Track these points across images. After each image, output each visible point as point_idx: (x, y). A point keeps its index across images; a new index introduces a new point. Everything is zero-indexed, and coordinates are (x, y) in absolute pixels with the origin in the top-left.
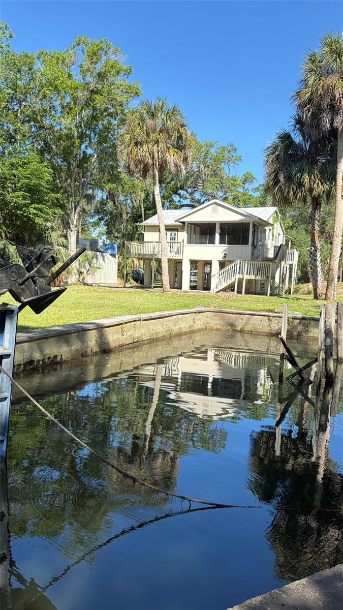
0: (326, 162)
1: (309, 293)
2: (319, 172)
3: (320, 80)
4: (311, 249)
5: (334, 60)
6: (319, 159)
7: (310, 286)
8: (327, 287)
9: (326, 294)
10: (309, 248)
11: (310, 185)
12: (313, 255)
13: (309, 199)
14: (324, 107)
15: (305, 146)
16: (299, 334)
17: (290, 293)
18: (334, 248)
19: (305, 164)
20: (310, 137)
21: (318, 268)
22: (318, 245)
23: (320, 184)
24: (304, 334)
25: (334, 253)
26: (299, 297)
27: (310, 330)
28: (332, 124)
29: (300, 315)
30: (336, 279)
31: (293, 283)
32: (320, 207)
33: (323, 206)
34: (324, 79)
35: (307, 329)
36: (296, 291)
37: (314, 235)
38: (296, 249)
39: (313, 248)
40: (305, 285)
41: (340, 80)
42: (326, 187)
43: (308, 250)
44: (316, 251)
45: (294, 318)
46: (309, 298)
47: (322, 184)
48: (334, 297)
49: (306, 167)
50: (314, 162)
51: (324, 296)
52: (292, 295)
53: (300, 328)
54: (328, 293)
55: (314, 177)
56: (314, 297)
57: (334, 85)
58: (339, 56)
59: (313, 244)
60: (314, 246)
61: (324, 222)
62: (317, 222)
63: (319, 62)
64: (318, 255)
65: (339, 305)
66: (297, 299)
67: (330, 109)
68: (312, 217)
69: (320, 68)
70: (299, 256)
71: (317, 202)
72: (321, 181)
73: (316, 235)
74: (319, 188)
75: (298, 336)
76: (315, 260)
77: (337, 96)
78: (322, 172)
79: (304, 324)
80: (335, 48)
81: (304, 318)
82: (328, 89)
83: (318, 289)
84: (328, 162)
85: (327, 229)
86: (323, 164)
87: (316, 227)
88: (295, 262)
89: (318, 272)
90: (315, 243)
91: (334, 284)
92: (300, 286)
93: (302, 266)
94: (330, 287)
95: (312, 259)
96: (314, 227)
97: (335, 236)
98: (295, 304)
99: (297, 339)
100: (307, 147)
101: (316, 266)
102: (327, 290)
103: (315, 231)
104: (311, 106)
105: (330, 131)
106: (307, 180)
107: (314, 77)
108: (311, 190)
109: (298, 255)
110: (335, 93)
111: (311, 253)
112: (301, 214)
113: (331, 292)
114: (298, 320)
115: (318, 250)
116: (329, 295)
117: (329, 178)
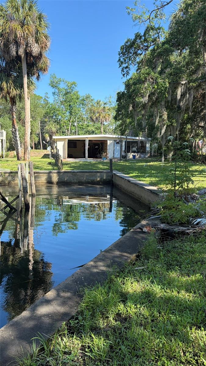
0: (16, 76)
1: (15, 157)
2: (12, 82)
3: (7, 23)
4: (13, 130)
5: (14, 12)
6: (12, 74)
7: (15, 152)
8: (25, 153)
9: (24, 157)
10: (11, 129)
11: (8, 90)
12: (14, 133)
13: (8, 99)
14: (11, 41)
15: (2, 64)
16: (9, 183)
17: (3, 157)
18: (26, 129)
19: (3, 75)
20: (5, 59)
21: (18, 142)
22: (17, 127)
23: (14, 89)
24: (12, 182)
25: (26, 132)
26: (8, 160)
27: (16, 179)
28: (17, 52)
29: (9, 171)
30: (29, 148)
31: (4, 151)
32: (16, 104)
33: (17, 103)
34: (10, 23)
35: (14, 179)
36: (7, 156)
37: (14, 121)
38: (4, 129)
39: (14, 129)
40: (12, 152)
41: (19, 26)
42: (18, 92)
43: (11, 130)
44: (16, 131)
45: (5, 173)
46: (14, 160)
47: (15, 89)
48: (29, 158)
49: (4, 78)
50: (9, 75)
51: (23, 158)
52: (4, 159)
53: (10, 178)
54: (25, 156)
55: (10, 85)
56: (18, 159)
57: (15, 28)
58: (17, 10)
59: (14, 127)
60: (14, 128)
61: (20, 114)
62: (14, 113)
63: (5, 11)
64: (17, 133)
65: (30, 163)
66: (7, 161)
67: (15, 43)
68: (11, 110)
69: (6, 15)
70: (7, 134)
71: (13, 101)
72: (15, 88)
73: (15, 121)
74: (14, 92)
75: (8, 183)
76: (16, 137)
77: (18, 36)
78: (14, 82)
79: (12, 176)
80: (14, 5)
81: (11, 173)
82: (12, 30)
83: (19, 154)
84: (18, 76)
85: (22, 117)
86: (15, 77)
87: (15, 116)
88: (4, 138)
89: (18, 144)
90: (15, 126)
91: (28, 151)
92: (9, 152)
93: (9, 140)
94: (26, 153)
95: (14, 136)
96: (13, 116)
97: (26, 122)
98: (6, 164)
99: (8, 185)
100: (4, 65)
101: (17, 140)
102: (24, 154)
103: (14, 119)
104: (3, 38)
105: (16, 57)
106: (5, 86)
107: (3, 20)
108: (8, 93)
109: (5, 134)
110: (17, 33)
111: (13, 132)
112: (5, 108)
113: (27, 156)
114: (8, 174)
115: (17, 131)
116: (26, 158)
117: (20, 86)
